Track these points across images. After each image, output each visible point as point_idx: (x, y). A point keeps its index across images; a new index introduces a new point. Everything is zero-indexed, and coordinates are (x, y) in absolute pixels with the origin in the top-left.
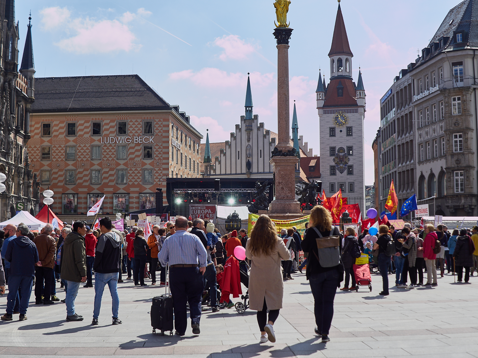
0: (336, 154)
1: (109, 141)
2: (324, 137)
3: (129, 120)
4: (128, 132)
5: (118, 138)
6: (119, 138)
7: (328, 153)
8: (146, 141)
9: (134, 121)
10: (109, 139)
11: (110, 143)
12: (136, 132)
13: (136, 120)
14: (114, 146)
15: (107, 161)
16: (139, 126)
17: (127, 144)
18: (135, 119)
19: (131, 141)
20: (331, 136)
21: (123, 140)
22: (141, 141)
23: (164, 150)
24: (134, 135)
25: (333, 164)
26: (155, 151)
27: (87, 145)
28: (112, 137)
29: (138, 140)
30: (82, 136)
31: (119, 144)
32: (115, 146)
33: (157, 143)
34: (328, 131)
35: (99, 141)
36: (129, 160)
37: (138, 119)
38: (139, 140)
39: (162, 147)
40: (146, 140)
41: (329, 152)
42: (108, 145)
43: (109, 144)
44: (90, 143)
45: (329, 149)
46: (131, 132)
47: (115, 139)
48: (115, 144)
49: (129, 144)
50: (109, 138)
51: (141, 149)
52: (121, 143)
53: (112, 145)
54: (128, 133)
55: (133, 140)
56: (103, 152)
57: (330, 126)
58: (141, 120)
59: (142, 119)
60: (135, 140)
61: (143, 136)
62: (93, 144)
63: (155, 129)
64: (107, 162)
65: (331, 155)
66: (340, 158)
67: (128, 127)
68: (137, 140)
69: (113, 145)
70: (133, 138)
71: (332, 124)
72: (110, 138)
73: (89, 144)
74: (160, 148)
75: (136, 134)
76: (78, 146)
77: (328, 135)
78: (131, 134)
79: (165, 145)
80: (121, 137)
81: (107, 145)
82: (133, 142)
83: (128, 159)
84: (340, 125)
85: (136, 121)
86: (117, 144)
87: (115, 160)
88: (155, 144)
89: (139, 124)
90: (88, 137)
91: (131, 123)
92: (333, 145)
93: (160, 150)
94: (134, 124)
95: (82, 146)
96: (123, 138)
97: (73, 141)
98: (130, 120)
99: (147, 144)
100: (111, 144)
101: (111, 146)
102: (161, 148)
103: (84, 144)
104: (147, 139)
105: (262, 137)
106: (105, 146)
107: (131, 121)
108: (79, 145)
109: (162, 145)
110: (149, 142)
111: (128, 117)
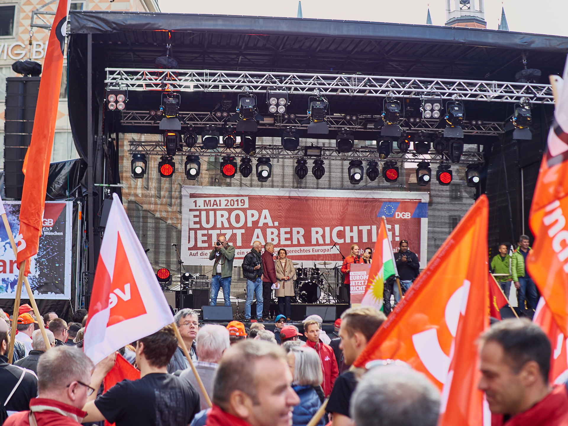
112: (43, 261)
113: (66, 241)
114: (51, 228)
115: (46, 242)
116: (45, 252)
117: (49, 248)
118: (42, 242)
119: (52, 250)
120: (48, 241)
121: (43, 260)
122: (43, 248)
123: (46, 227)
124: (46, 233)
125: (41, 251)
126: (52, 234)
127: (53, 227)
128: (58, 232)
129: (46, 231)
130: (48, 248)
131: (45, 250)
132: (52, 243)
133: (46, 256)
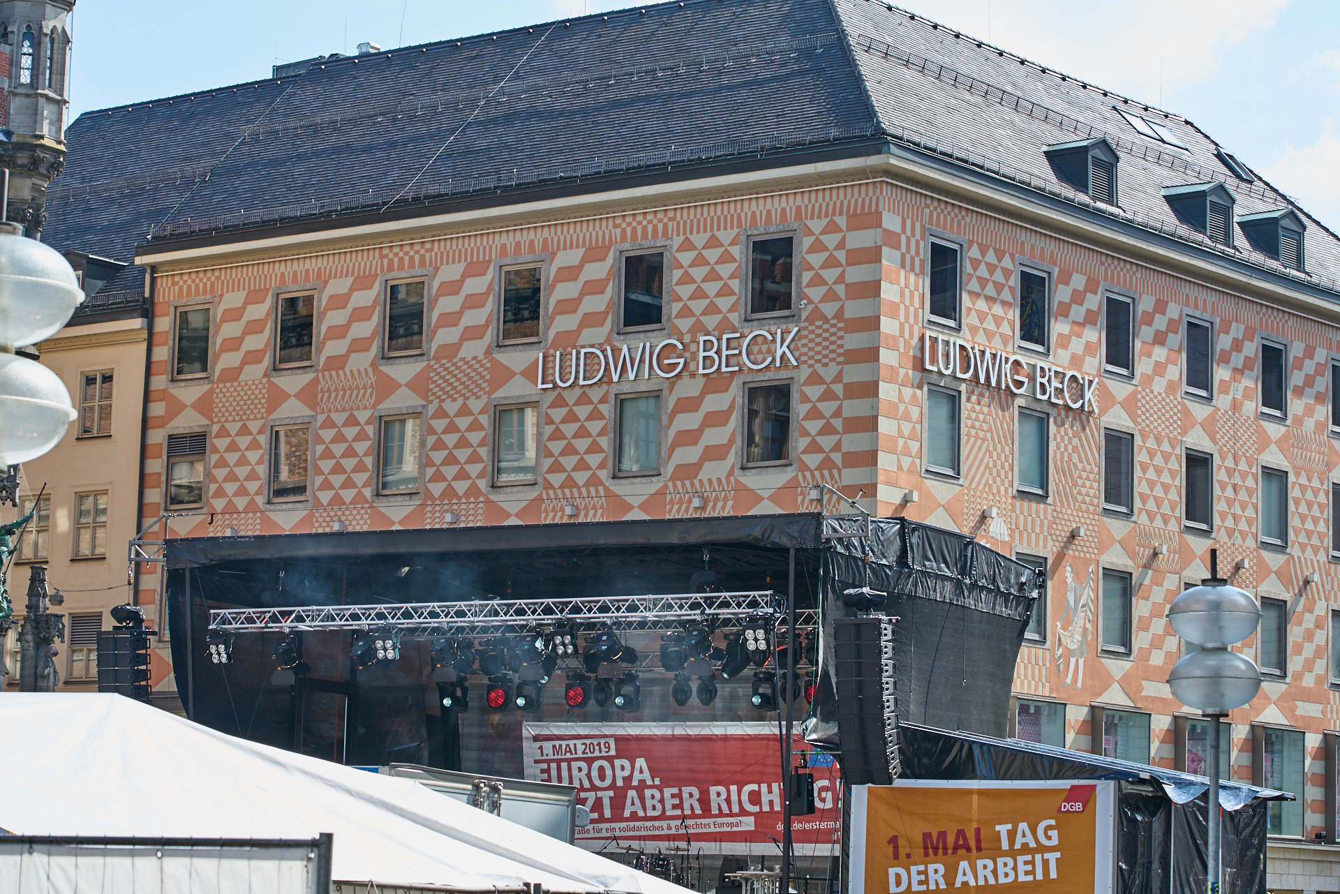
1: (577, 372)
3: (677, 241)
4: (671, 309)
5: (616, 351)
6: (625, 350)
8: (760, 358)
9: (699, 239)
10: (578, 359)
11: (581, 382)
12: (712, 309)
13: (709, 234)
14: (601, 402)
15: (567, 491)
16: (726, 270)
17: (665, 386)
18: (705, 231)
19: (682, 361)
21: (642, 361)
22: (733, 361)
23: (853, 408)
24: (699, 328)
26: (807, 418)
27: (476, 405)
28: (592, 346)
29: (718, 352)
30: (450, 351)
31: (626, 388)
32: (603, 400)
33: (817, 366)
35: (530, 374)
36: (673, 478)
37: (719, 230)
38: (725, 353)
39: (838, 389)
40: (760, 352)
42: (571, 397)
43: (577, 392)
44: (490, 393)
46: (686, 312)
47: (606, 357)
48: (605, 387)
49: (672, 382)
50: (578, 353)
51: (732, 407)
52: (632, 377)
53: (588, 391)
54: (669, 319)
55: (694, 356)
56: (546, 436)
58: (736, 231)
59: (739, 225)
60: (702, 354)
61: (746, 331)
62: (499, 394)
63: (804, 284)
64: (564, 493)
67: (672, 277)
68: (712, 353)
69: (596, 395)
70: (693, 347)
72: (583, 351)
73: (485, 399)
74: (828, 396)
75: (711, 322)
76: (431, 409)
78: (684, 324)
79: (855, 373)
80: (633, 344)
81: (566, 394)
82: (692, 367)
83: (669, 475)
85: (713, 243)
86: (614, 389)
87: (602, 483)
88: (805, 372)
89: (726, 258)
90: (481, 357)
91: (686, 258)
93: (827, 408)
94: (700, 261)
95: (451, 407)
96: (644, 347)
97: (412, 385)
98: (682, 238)
99: (761, 377)
100: (587, 389)
101: (584, 399)
102: (836, 398)
103: (460, 401)
104: (764, 348)
106: (559, 402)
107: (687, 246)
108: (436, 403)
109: (838, 378)
110: (774, 360)
111: (673, 219)
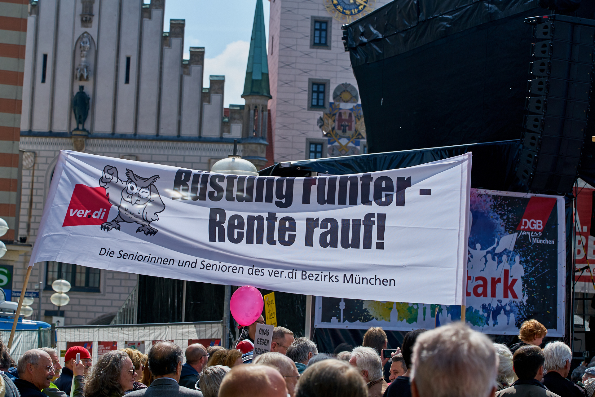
0: (327, 105)
2: (294, 48)
7: (304, 98)
20: (315, 45)
25: (319, 134)
34: (307, 28)
41: (305, 96)
45: (305, 85)
57: (316, 14)
65: (313, 107)
66: (340, 120)
71: (321, 7)
77: (308, 42)
84: (348, 12)
92: (320, 76)
105: (138, 13)
112: (531, 281)
113: (558, 252)
114: (540, 234)
115: (534, 254)
116: (534, 268)
117: (539, 262)
118: (530, 253)
119: (542, 264)
120: (537, 251)
121: (532, 279)
122: (531, 262)
123: (534, 231)
124: (535, 240)
125: (529, 266)
126: (541, 241)
127: (542, 231)
128: (548, 240)
129: (535, 237)
130: (537, 262)
131: (534, 265)
132: (542, 256)
133: (535, 273)
